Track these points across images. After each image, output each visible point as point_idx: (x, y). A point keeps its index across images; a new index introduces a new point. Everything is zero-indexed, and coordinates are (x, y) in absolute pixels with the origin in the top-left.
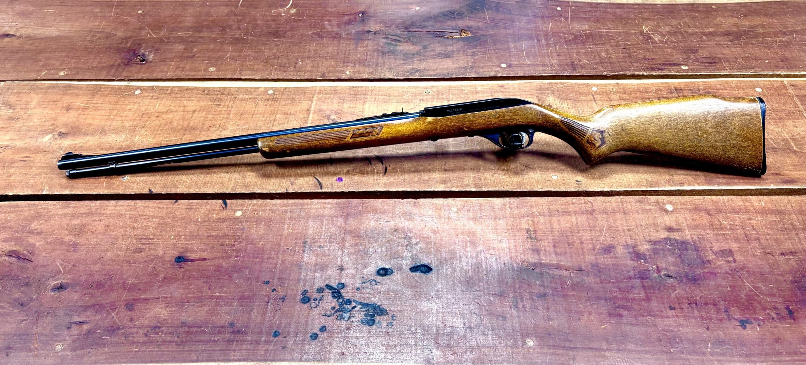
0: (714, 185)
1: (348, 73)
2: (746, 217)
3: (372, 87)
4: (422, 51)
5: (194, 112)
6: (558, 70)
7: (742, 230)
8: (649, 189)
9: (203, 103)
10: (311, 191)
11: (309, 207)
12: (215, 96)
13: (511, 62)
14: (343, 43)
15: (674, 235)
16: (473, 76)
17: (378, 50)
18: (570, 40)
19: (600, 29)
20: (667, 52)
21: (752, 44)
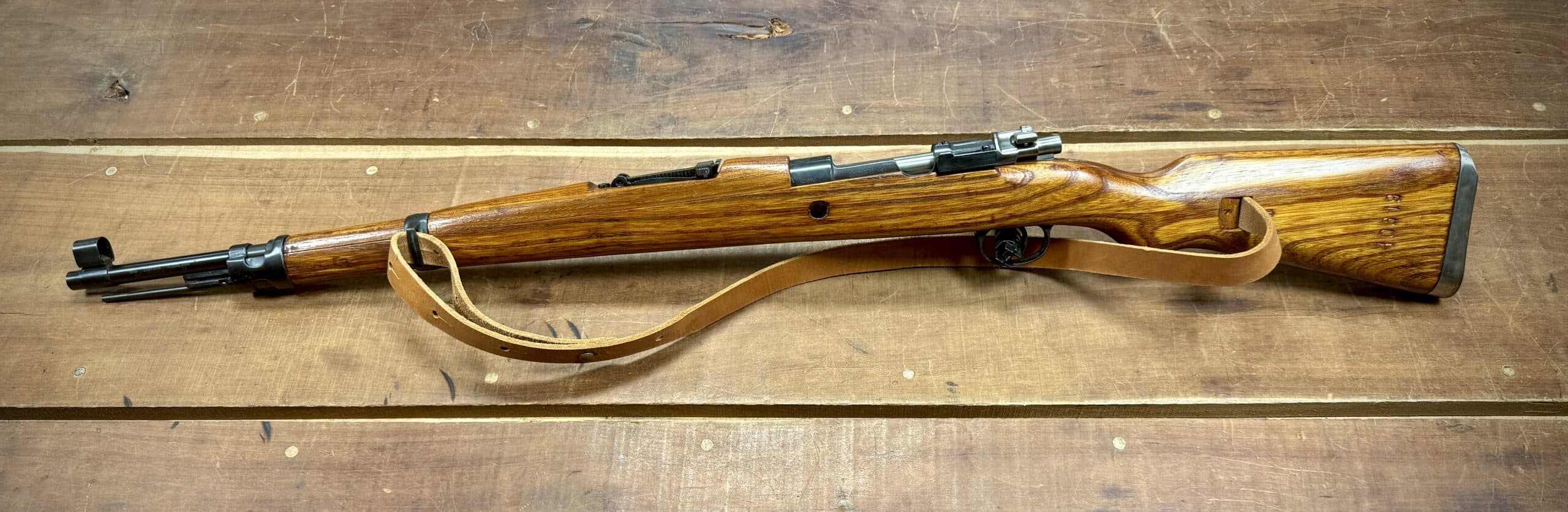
0: (1216, 395)
1: (530, 125)
2: (1265, 465)
3: (576, 159)
4: (687, 71)
5: (220, 217)
6: (955, 122)
7: (1252, 494)
8: (1086, 403)
9: (239, 198)
10: (434, 404)
11: (427, 439)
12: (262, 182)
13: (863, 102)
14: (527, 51)
15: (1116, 505)
16: (781, 135)
17: (596, 69)
18: (991, 46)
19: (1058, 17)
20: (1188, 74)
21: (1364, 55)
